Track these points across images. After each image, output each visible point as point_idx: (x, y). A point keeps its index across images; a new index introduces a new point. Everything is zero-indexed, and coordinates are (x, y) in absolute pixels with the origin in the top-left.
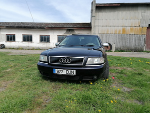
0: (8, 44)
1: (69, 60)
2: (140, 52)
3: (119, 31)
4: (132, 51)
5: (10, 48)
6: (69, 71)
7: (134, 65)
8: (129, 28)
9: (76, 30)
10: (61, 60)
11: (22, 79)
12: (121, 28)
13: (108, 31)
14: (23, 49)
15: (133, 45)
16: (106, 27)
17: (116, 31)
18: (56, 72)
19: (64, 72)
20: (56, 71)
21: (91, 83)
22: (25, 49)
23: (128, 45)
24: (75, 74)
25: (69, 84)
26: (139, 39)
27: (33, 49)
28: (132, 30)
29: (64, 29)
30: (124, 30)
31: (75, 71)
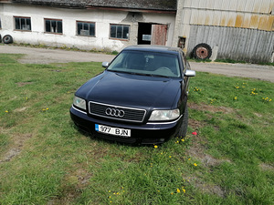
0: (18, 36)
1: (122, 113)
2: (262, 64)
3: (230, 21)
4: (248, 62)
5: (22, 44)
6: (121, 130)
7: (240, 103)
8: (250, 15)
9: (146, 14)
10: (109, 111)
11: (46, 131)
12: (235, 14)
13: (207, 20)
14: (45, 47)
15: (252, 50)
16: (204, 11)
17: (224, 21)
18: (100, 130)
19: (113, 131)
20: (100, 128)
21: (156, 147)
22: (51, 48)
23: (241, 49)
24: (129, 135)
25: (121, 147)
26: (266, 40)
27: (64, 48)
28: (254, 19)
29: (124, 12)
30: (238, 20)
31: (129, 131)
